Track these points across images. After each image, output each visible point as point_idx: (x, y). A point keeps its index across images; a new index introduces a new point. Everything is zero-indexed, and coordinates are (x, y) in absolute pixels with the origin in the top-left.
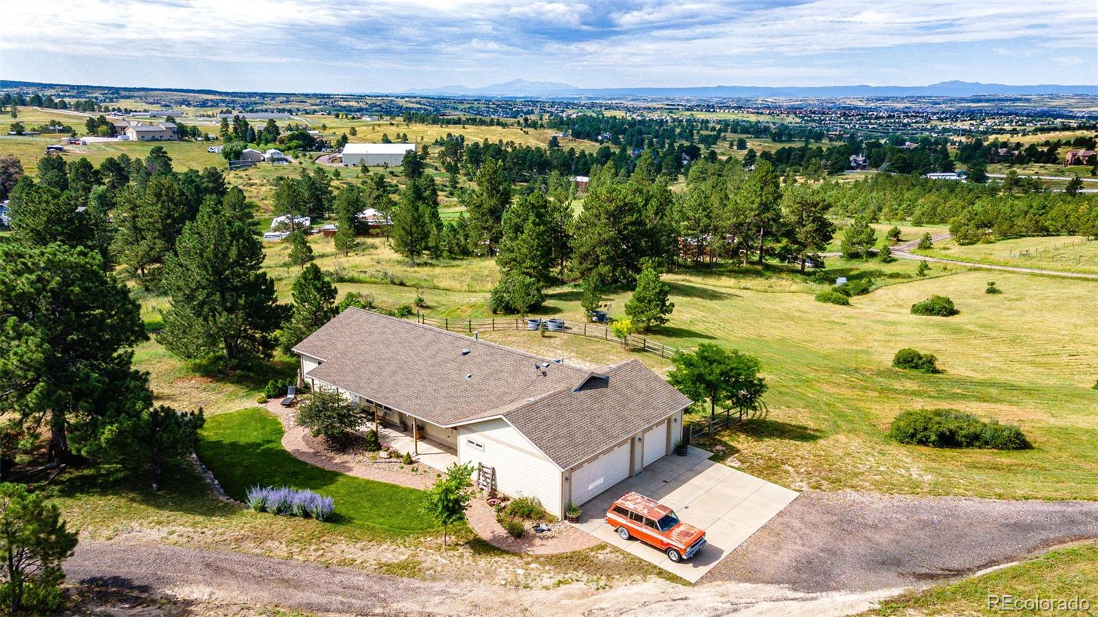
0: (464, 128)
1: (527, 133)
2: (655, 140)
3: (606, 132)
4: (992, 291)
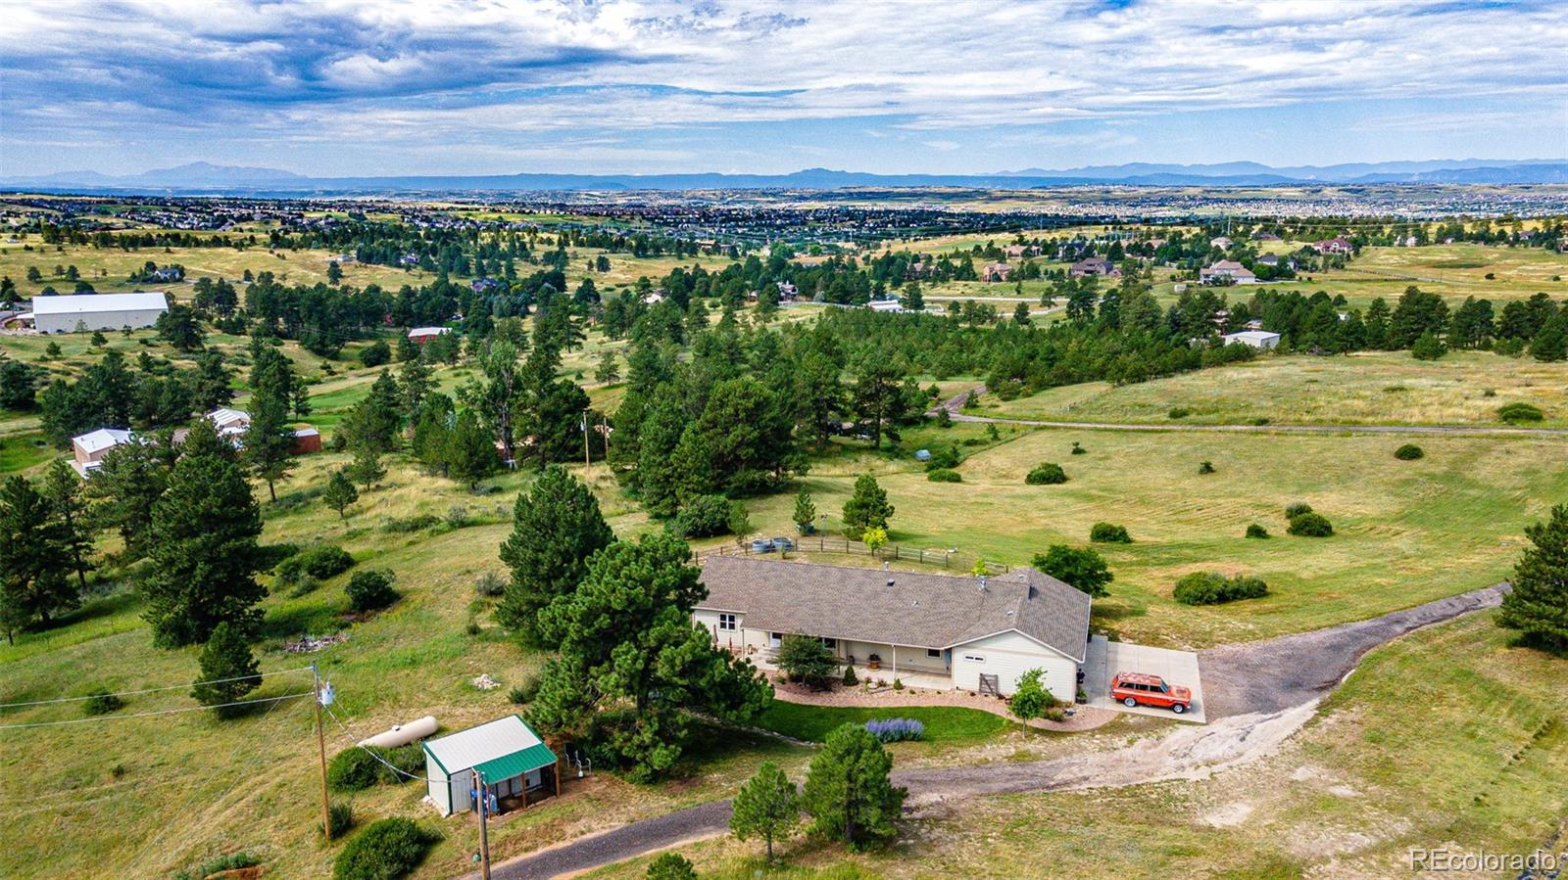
0: (168, 251)
1: (284, 258)
2: (485, 262)
3: (410, 252)
4: (1078, 451)
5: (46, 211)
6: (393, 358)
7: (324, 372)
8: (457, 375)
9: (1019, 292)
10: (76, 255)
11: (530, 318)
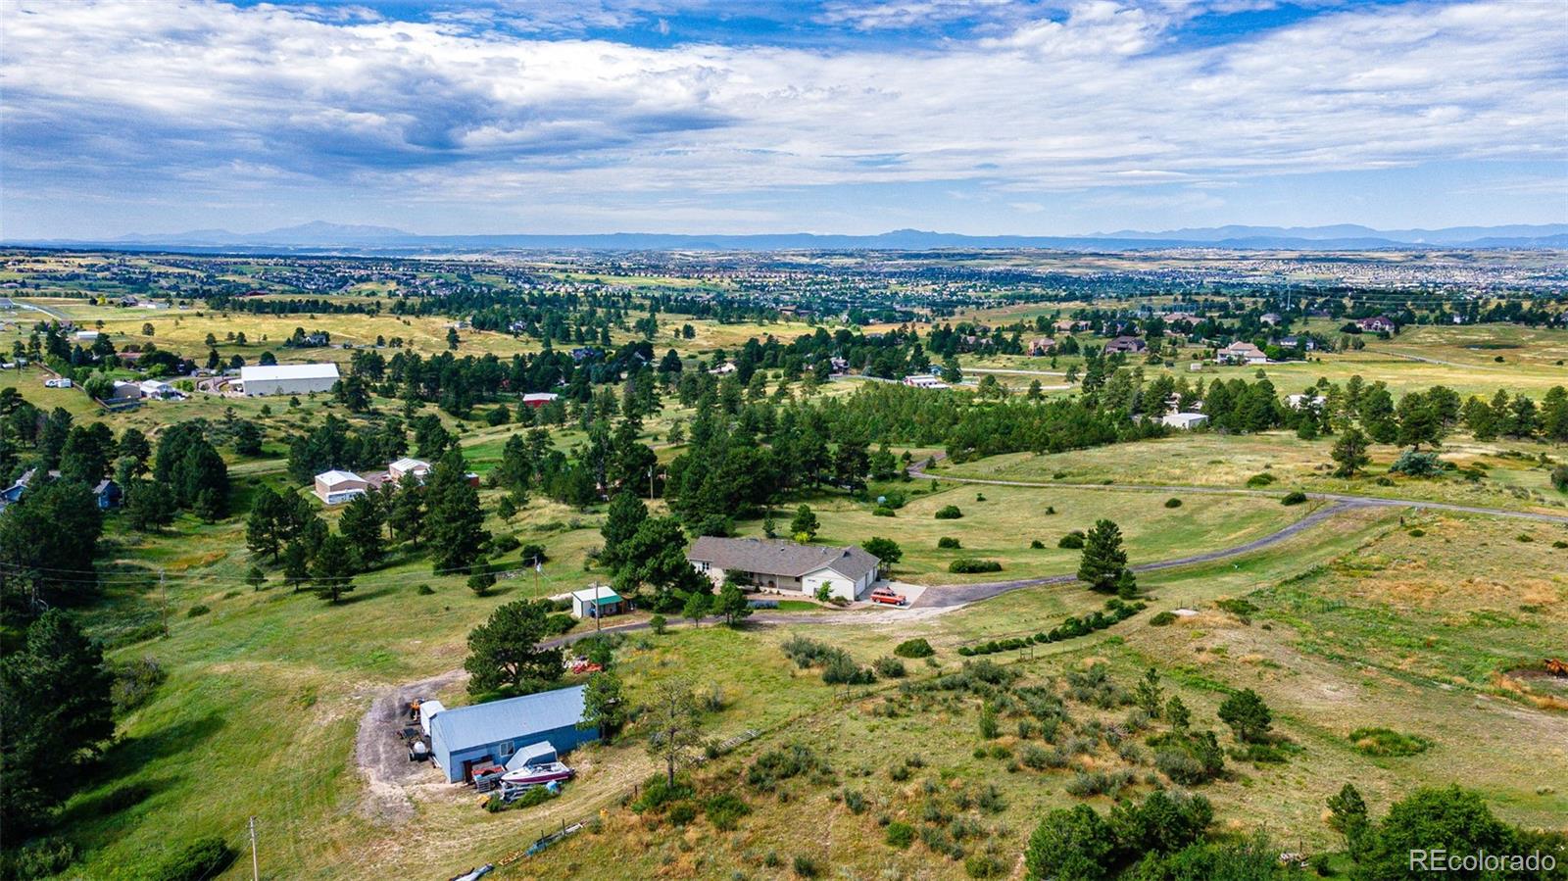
0: (312, 317)
1: (409, 324)
2: (584, 329)
3: (517, 320)
4: (981, 499)
5: (192, 272)
6: (513, 419)
7: (459, 430)
8: (565, 435)
9: (1054, 367)
10: (238, 321)
11: (621, 385)
